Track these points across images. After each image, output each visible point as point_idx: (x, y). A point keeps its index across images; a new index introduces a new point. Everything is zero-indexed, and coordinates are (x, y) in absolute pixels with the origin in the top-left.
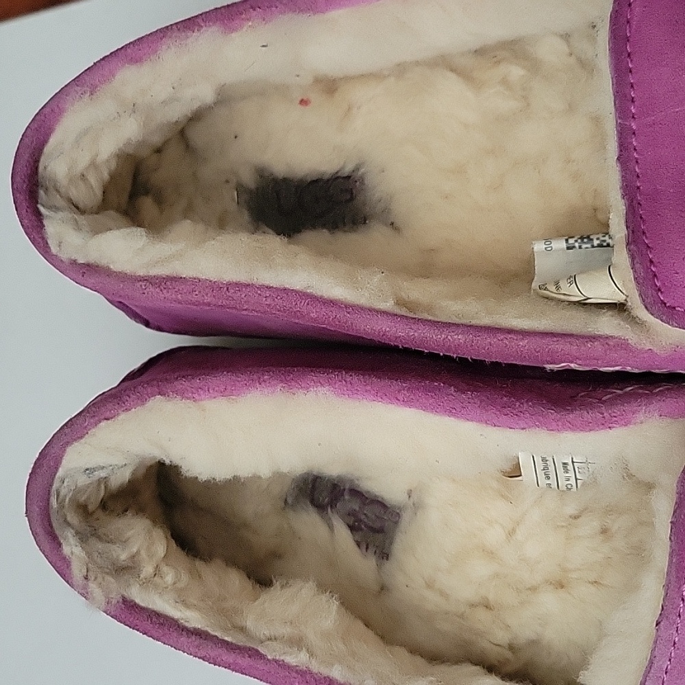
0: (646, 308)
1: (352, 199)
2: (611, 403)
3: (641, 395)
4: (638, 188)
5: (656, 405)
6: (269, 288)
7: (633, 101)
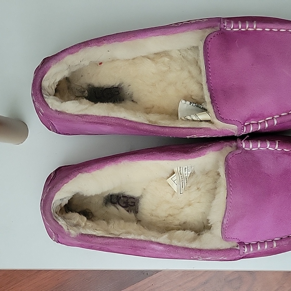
0: (217, 118)
1: (119, 94)
2: (199, 150)
3: (205, 148)
4: (212, 89)
5: (211, 149)
6: (114, 117)
7: (210, 68)
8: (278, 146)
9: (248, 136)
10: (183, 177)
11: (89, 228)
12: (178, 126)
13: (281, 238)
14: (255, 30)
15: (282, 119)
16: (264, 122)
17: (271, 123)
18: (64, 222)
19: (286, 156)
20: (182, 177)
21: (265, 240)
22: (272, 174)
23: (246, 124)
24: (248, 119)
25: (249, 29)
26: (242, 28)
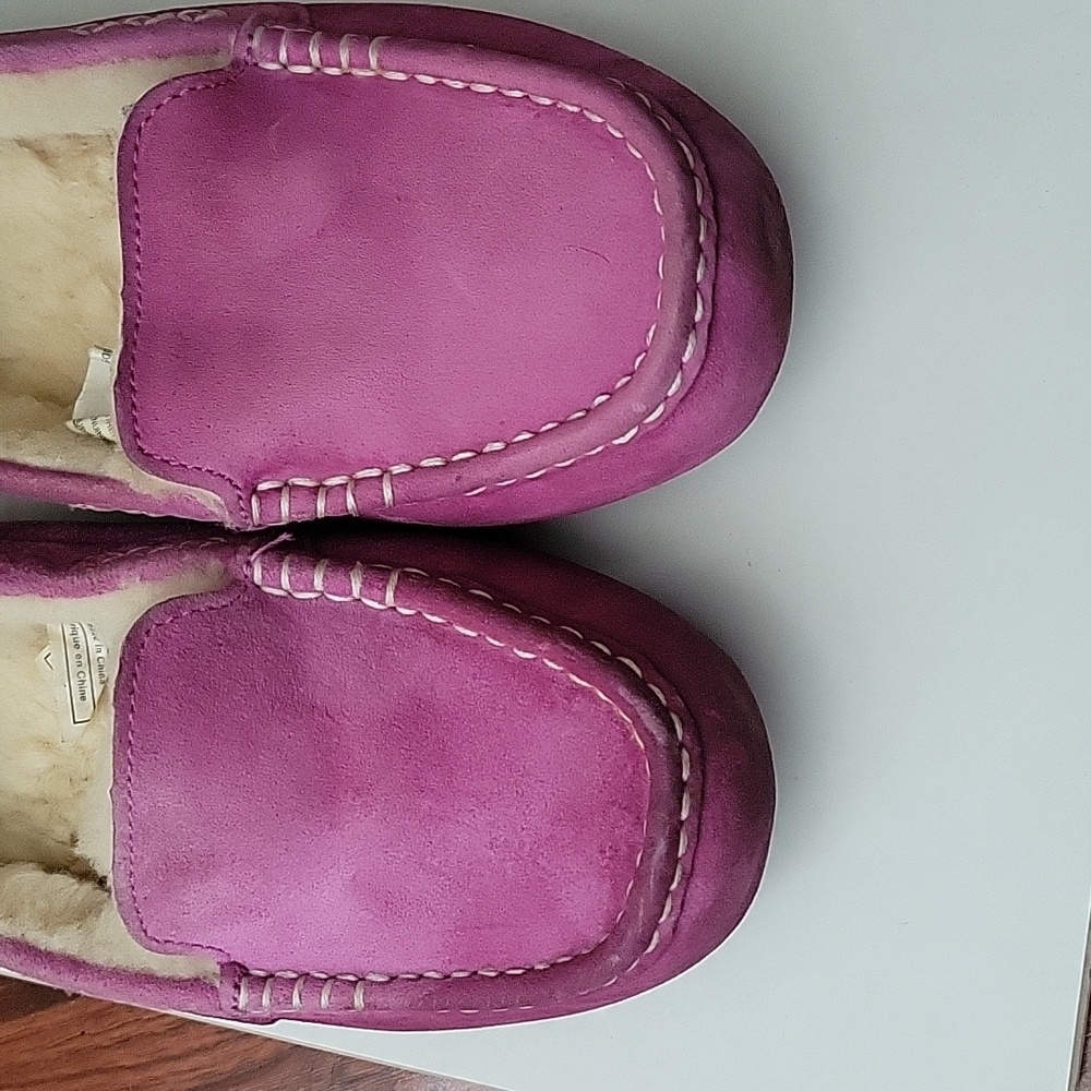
0: (125, 453)
8: (395, 597)
9: (285, 537)
10: (84, 660)
13: (393, 978)
14: (379, 77)
15: (421, 485)
16: (344, 486)
17: (369, 495)
19: (426, 643)
20: (79, 656)
21: (333, 974)
22: (347, 714)
23: (263, 486)
24: (272, 471)
25: (355, 71)
26: (325, 63)
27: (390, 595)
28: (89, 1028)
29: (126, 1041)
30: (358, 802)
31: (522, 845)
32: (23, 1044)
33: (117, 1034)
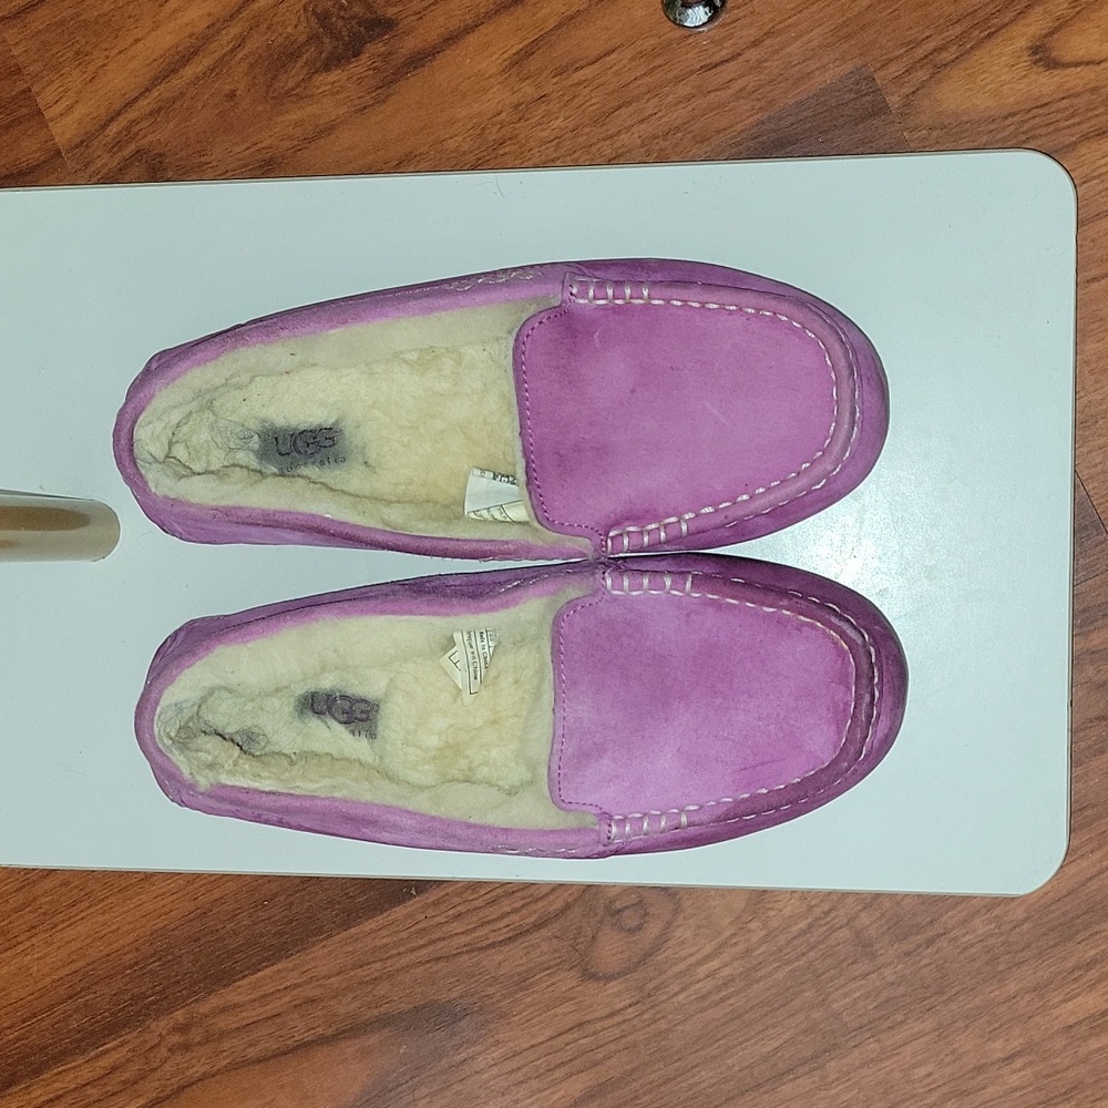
0: (539, 522)
7: (528, 399)
8: (692, 587)
10: (476, 654)
11: (243, 774)
12: (455, 536)
13: (701, 807)
14: (648, 303)
15: (702, 523)
16: (658, 529)
17: (674, 532)
18: (181, 758)
19: (711, 610)
20: (473, 653)
23: (611, 534)
24: (617, 524)
25: (633, 301)
26: (615, 298)
27: (689, 584)
28: (430, 912)
29: (458, 916)
30: (683, 703)
31: (778, 715)
32: (383, 932)
33: (451, 912)
